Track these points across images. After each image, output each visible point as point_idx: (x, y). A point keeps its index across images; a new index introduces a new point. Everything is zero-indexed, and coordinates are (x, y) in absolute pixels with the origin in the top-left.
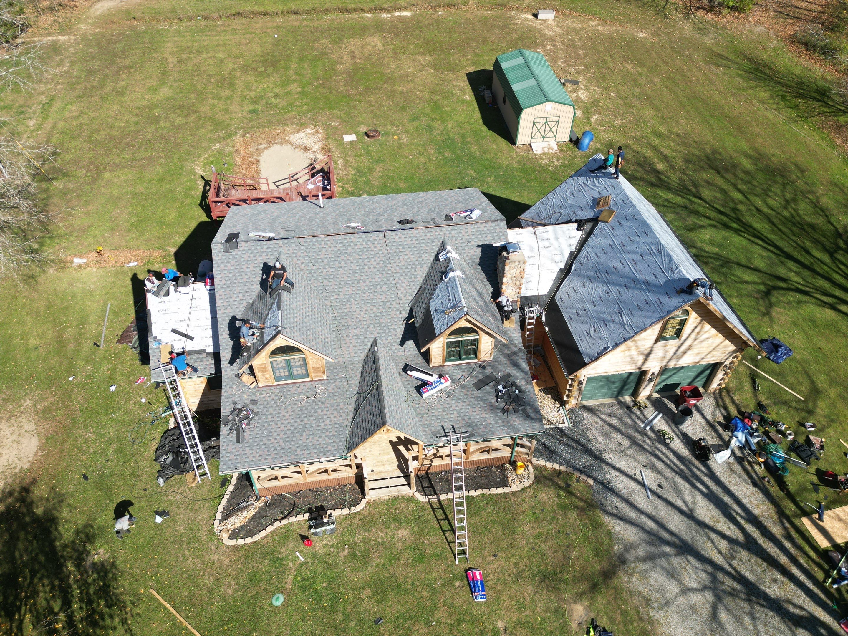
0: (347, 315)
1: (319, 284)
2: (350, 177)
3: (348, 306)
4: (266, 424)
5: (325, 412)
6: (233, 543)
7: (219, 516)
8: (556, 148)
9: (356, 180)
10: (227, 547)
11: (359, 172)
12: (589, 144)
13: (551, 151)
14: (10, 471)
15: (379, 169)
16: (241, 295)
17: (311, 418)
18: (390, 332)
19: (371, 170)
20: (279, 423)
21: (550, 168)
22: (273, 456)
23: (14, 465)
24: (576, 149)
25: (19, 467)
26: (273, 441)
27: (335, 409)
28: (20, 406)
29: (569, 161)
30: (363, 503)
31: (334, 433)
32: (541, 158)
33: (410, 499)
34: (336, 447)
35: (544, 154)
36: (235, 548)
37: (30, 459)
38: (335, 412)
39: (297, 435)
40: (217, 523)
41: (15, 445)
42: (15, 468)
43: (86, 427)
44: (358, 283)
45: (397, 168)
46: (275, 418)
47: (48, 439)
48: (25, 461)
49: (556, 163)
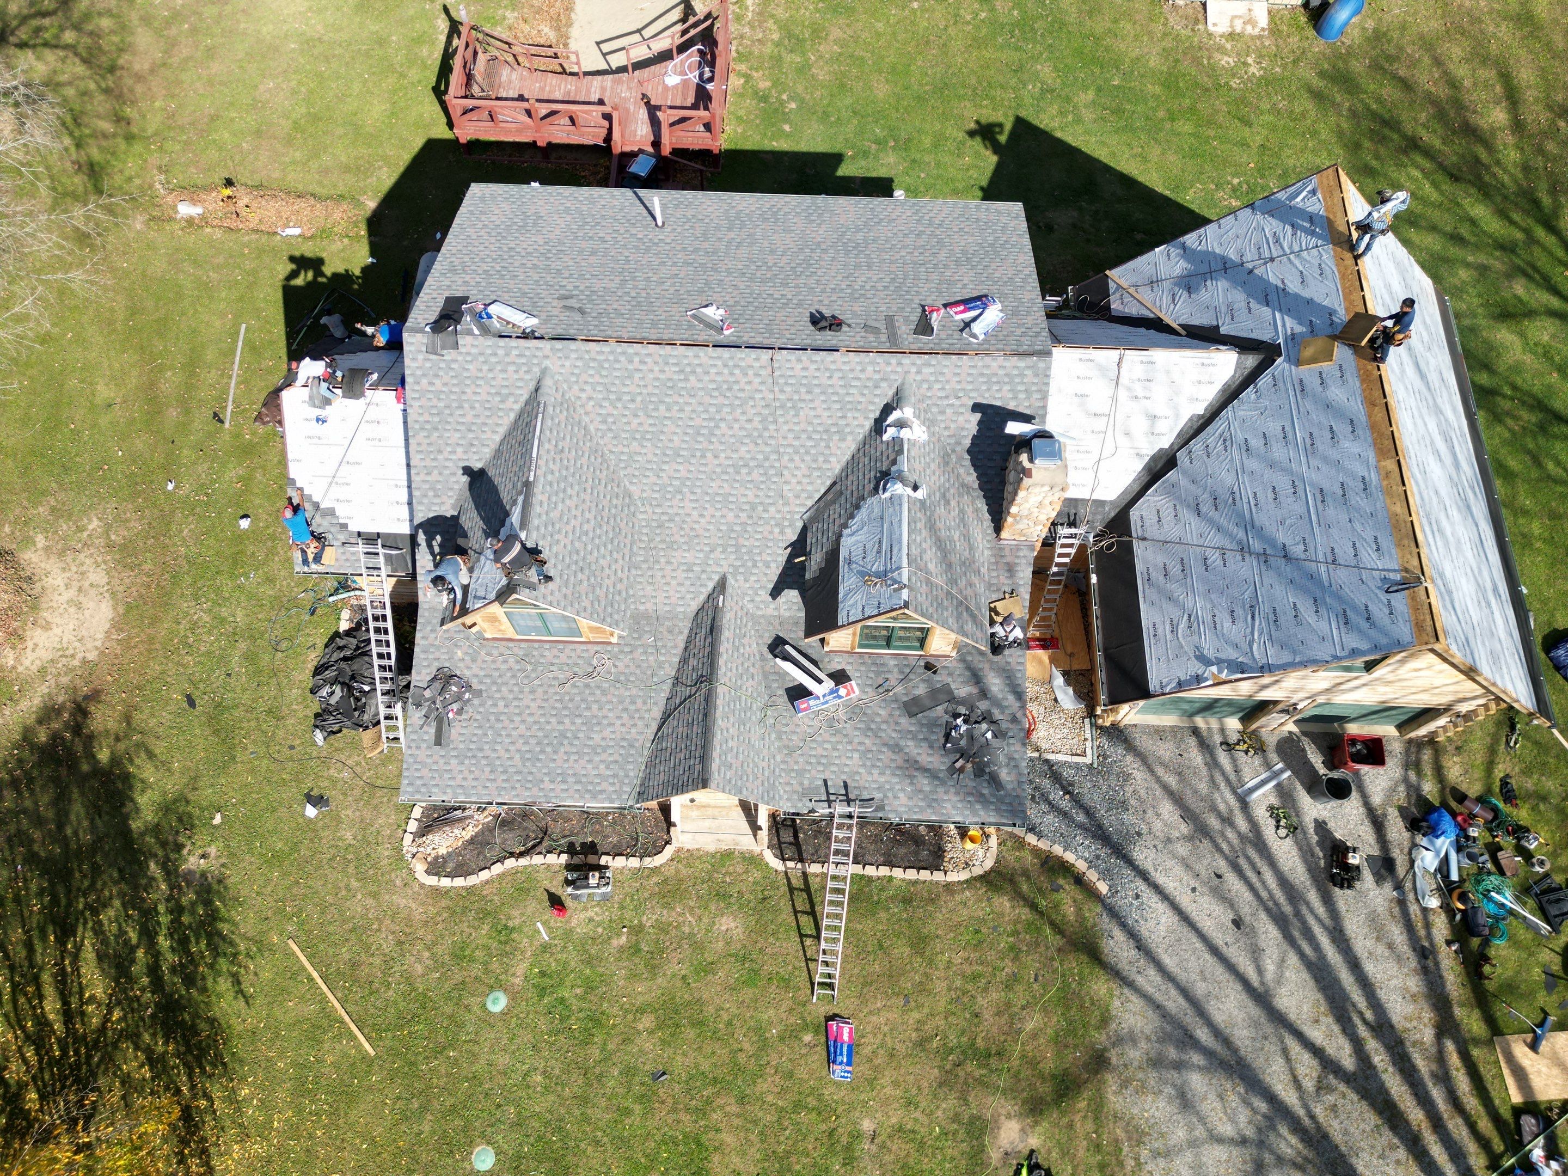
0: (670, 520)
1: (620, 448)
2: (769, 49)
3: (675, 502)
4: (492, 718)
5: (605, 712)
6: (432, 881)
7: (413, 826)
8: (1263, 21)
9: (779, 60)
10: (422, 886)
11: (790, 36)
12: (1346, 23)
13: (1249, 29)
14: (64, 661)
15: (836, 33)
16: (460, 450)
17: (578, 721)
18: (755, 566)
19: (818, 33)
20: (517, 719)
21: (1234, 83)
22: (499, 783)
23: (71, 651)
24: (1311, 33)
25: (80, 656)
26: (502, 753)
27: (626, 710)
28: (81, 529)
29: (1284, 67)
30: (669, 851)
31: (616, 757)
32: (1221, 49)
33: (753, 860)
34: (617, 787)
35: (1232, 36)
36: (436, 891)
37: (99, 644)
38: (625, 715)
39: (548, 749)
40: (408, 838)
41: (72, 610)
42: (73, 656)
43: (196, 597)
44: (703, 456)
45: (878, 35)
46: (511, 709)
47: (129, 608)
48: (89, 646)
49: (1253, 69)
